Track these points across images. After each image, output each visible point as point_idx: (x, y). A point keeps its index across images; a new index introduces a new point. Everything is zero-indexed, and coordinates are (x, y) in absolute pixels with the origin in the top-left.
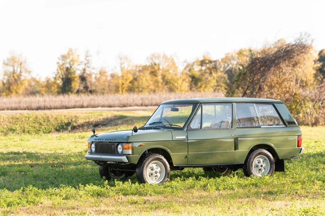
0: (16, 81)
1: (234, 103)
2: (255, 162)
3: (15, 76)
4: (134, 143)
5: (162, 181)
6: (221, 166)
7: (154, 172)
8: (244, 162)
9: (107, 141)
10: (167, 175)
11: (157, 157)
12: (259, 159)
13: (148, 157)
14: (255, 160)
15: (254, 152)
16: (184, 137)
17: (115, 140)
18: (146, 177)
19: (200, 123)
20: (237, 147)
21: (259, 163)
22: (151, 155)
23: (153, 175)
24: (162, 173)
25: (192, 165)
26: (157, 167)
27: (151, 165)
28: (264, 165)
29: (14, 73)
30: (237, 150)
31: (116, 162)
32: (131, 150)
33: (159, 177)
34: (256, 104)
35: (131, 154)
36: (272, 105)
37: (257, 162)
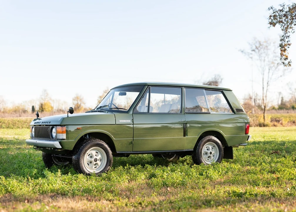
0: (78, 107)
1: (184, 88)
2: (204, 149)
3: (78, 105)
4: (69, 126)
5: (103, 170)
6: (169, 152)
7: (93, 160)
8: (194, 149)
9: (43, 124)
10: (108, 163)
11: (96, 142)
12: (207, 146)
13: (86, 142)
14: (204, 147)
15: (203, 139)
16: (129, 121)
17: (50, 122)
18: (84, 166)
19: (147, 107)
20: (186, 133)
21: (208, 150)
22: (90, 140)
23: (92, 163)
24: (103, 161)
25: (138, 152)
26: (96, 154)
27: (89, 152)
28: (213, 152)
29: (77, 104)
30: (186, 137)
31: (51, 148)
32: (65, 134)
33: (99, 165)
34: (205, 90)
35: (65, 138)
36: (221, 92)
37: (206, 149)
